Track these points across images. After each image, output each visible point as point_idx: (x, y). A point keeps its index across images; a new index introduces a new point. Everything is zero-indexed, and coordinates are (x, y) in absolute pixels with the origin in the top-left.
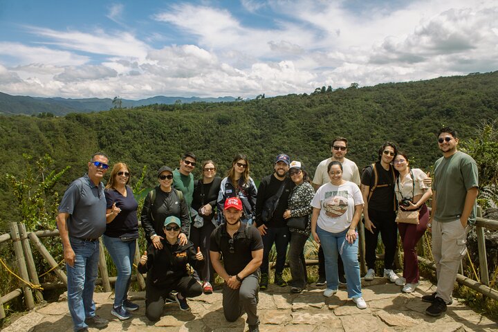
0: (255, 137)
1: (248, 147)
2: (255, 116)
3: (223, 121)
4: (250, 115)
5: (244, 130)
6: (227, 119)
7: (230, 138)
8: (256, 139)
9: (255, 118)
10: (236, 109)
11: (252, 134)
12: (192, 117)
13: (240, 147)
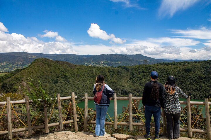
0: (201, 78)
1: (196, 83)
2: (206, 68)
3: (187, 70)
4: (203, 68)
5: (197, 75)
6: (189, 69)
7: (188, 78)
8: (201, 79)
9: (205, 69)
10: (196, 64)
11: (200, 77)
12: (174, 68)
13: (191, 83)
